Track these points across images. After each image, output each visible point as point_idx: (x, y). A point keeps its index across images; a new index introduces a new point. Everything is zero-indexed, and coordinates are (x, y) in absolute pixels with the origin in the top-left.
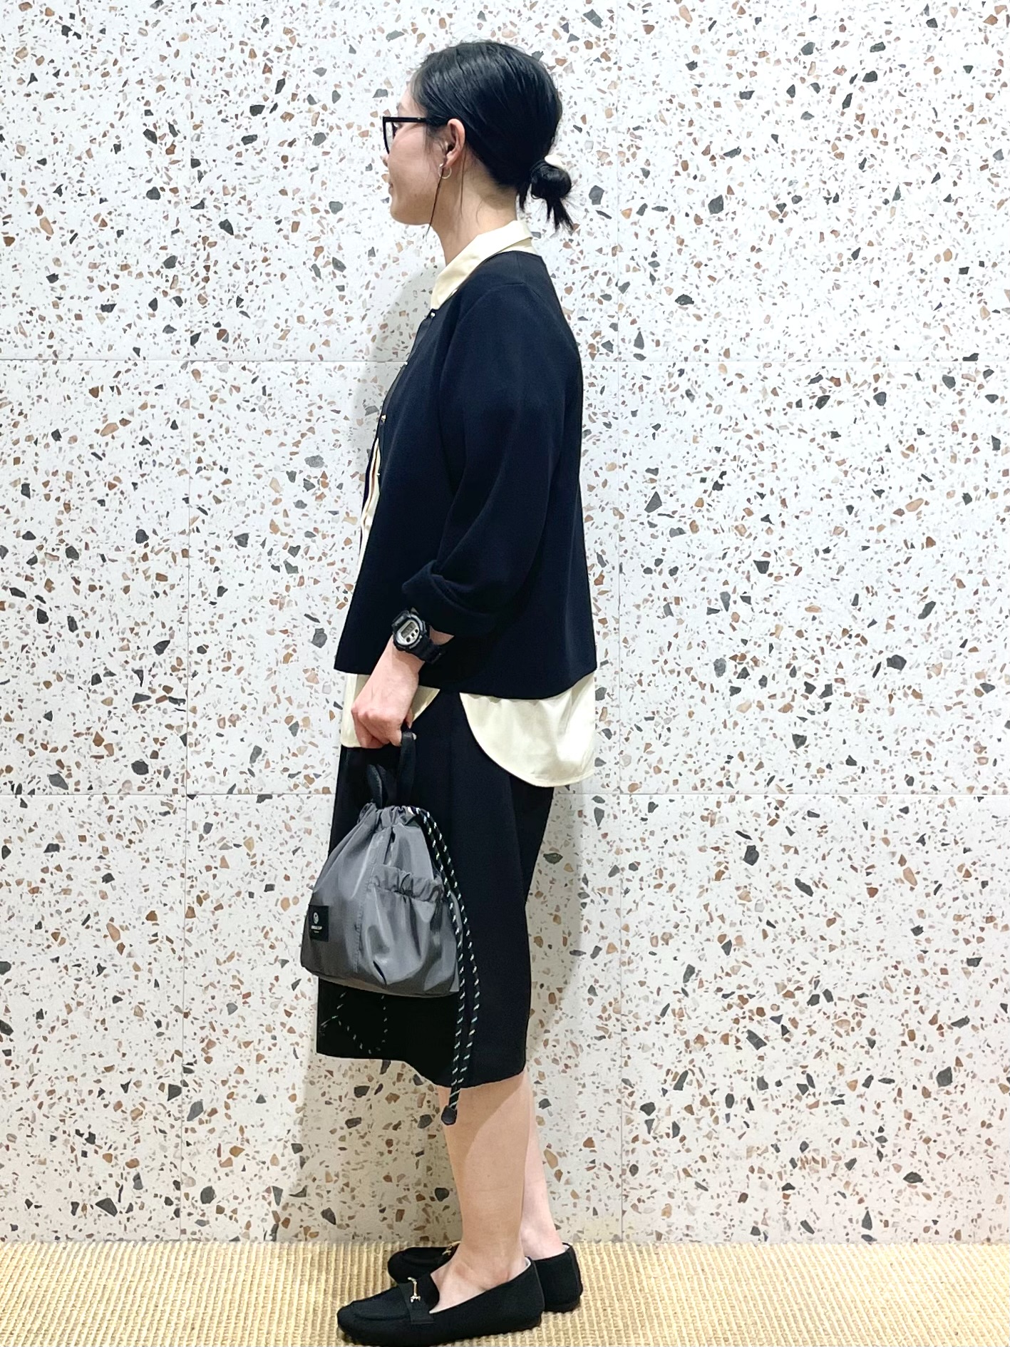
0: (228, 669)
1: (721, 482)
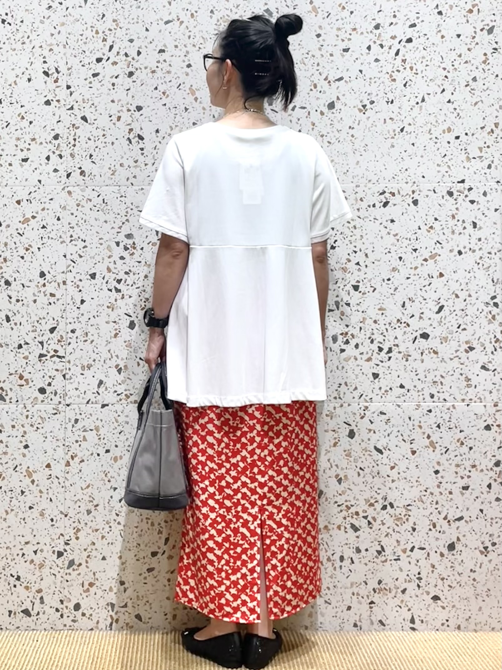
0: (86, 341)
1: (334, 245)
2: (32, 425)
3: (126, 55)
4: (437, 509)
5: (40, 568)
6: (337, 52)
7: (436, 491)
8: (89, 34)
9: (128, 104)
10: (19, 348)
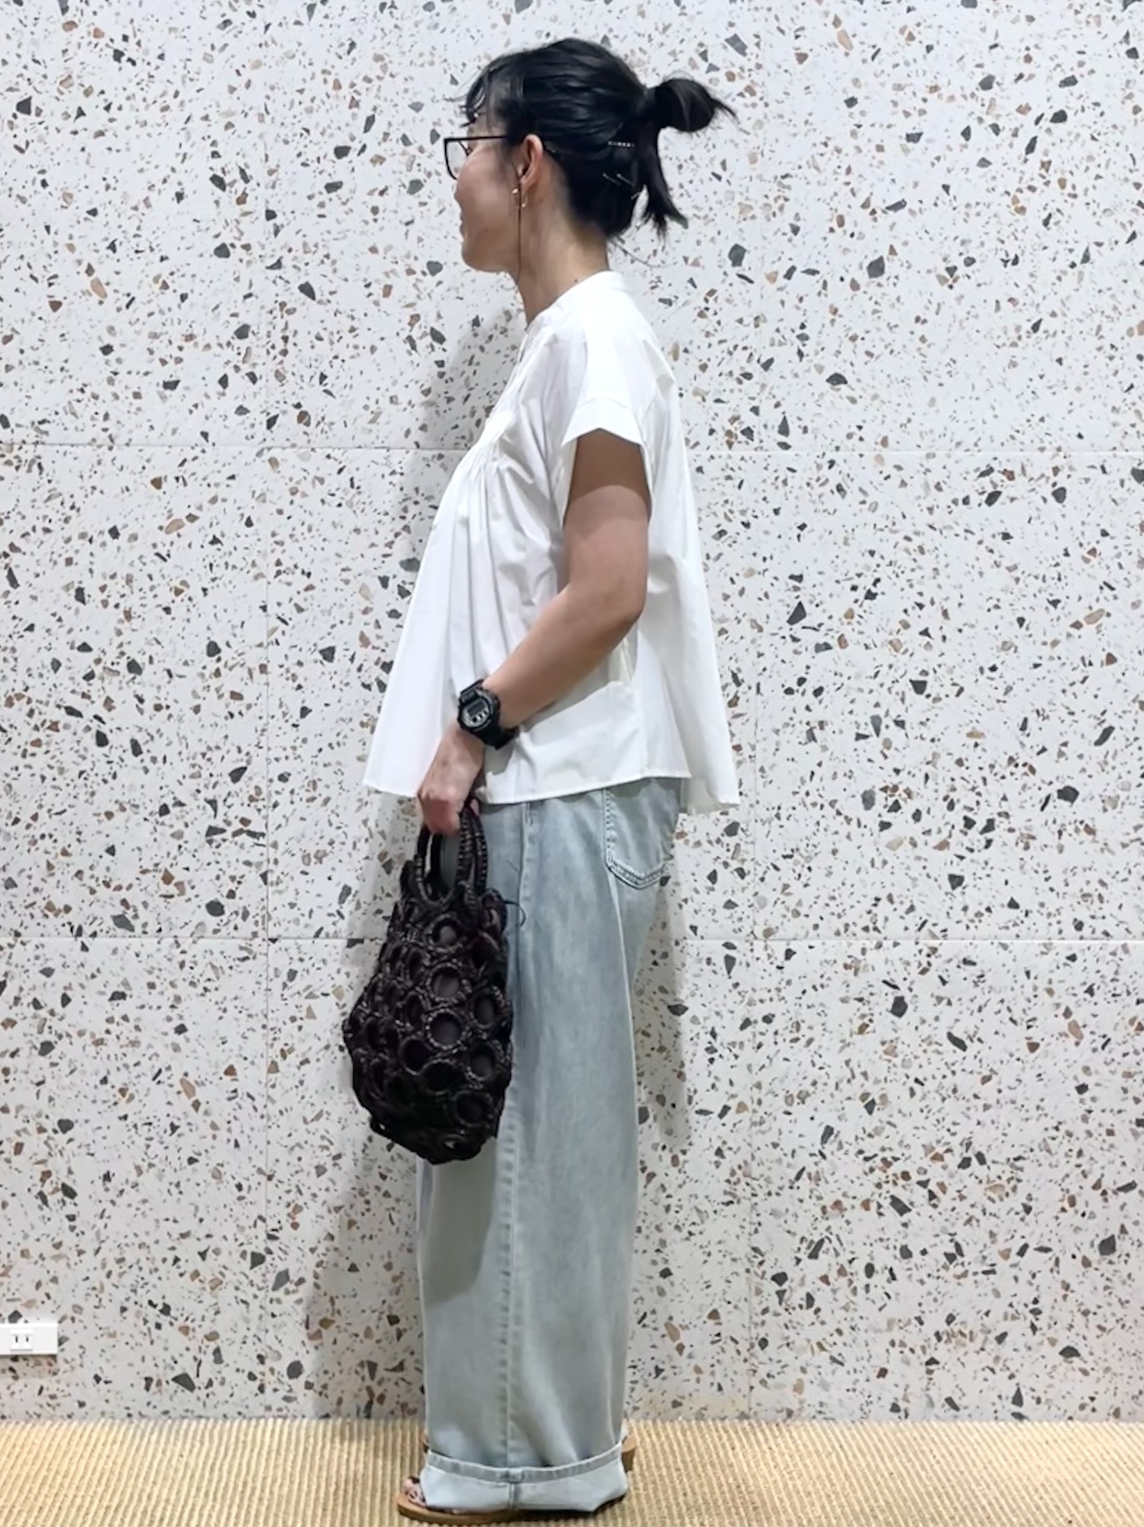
0: (312, 799)
1: (874, 590)
2: (192, 984)
3: (405, 140)
4: (1078, 1166)
5: (213, 1289)
6: (894, 142)
7: (1079, 1129)
8: (318, 88)
9: (408, 256)
10: (161, 814)
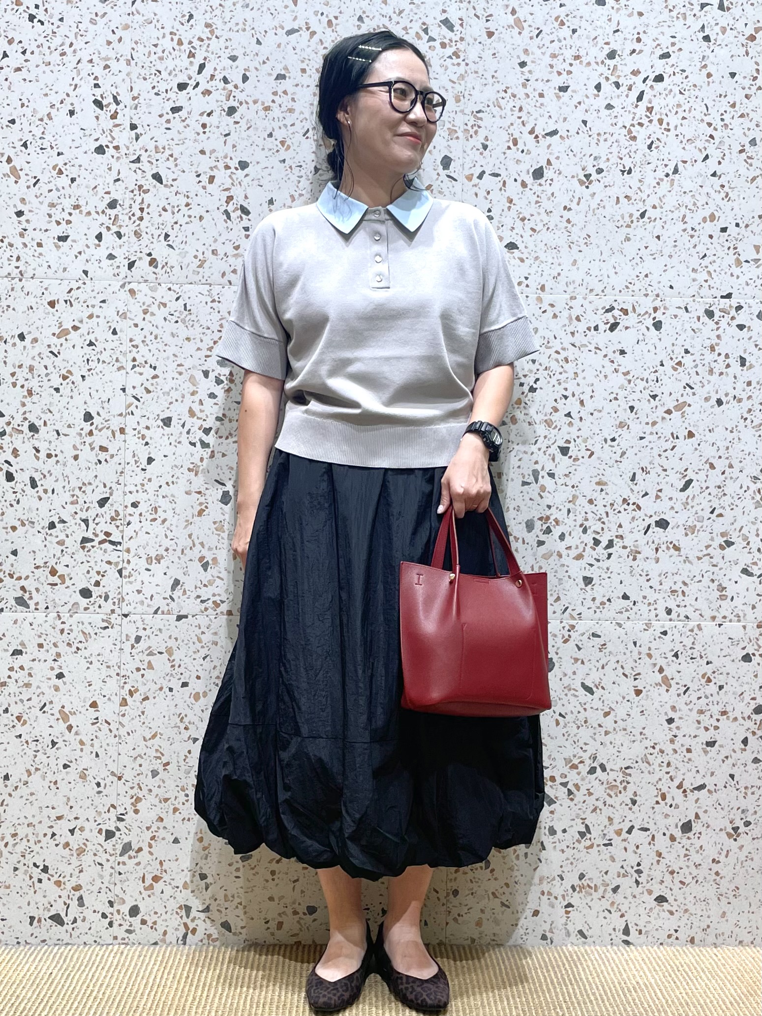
0: (154, 520)
1: (535, 386)
2: (69, 645)
3: (225, 80)
4: (668, 773)
5: (78, 855)
6: (550, 92)
7: (669, 748)
8: (167, 44)
9: (226, 157)
10: (49, 529)
